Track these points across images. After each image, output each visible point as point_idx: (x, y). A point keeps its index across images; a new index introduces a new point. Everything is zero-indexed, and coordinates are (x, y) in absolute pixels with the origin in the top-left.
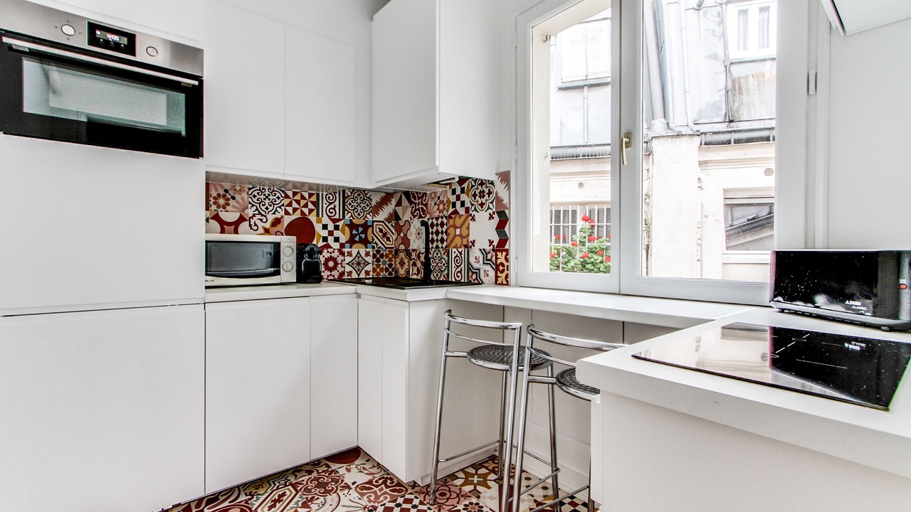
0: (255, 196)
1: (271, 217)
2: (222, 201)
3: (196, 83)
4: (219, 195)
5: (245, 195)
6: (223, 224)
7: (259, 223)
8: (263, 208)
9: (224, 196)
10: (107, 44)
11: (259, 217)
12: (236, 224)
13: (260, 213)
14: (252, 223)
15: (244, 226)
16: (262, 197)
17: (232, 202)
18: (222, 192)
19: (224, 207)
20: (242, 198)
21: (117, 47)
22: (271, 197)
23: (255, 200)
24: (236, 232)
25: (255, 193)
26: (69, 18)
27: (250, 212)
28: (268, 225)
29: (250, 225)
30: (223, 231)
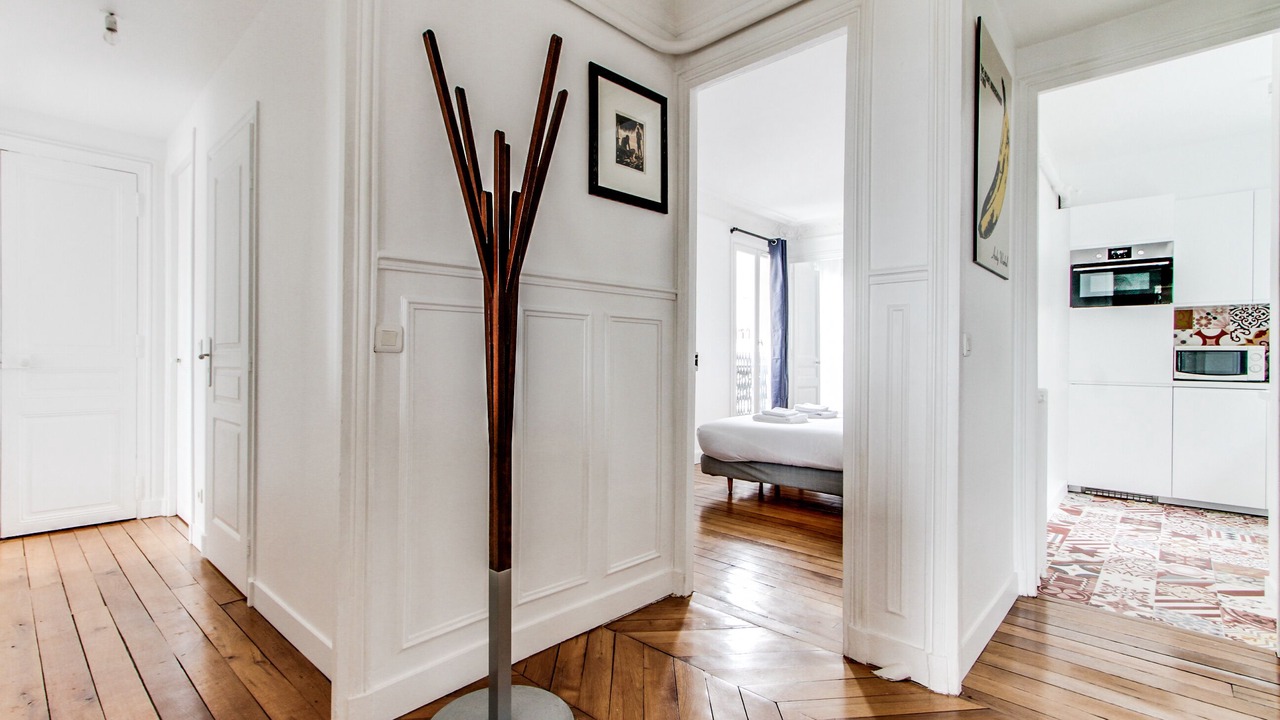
0: (1236, 315)
1: (1254, 331)
2: (1204, 322)
3: (1167, 263)
4: (1201, 318)
5: (1226, 315)
6: (1204, 338)
7: (1241, 335)
8: (1246, 324)
9: (1206, 318)
10: (1117, 256)
11: (1242, 330)
12: (1217, 339)
13: (1242, 328)
14: (1234, 335)
15: (1225, 339)
16: (1245, 315)
17: (1213, 321)
18: (1204, 315)
19: (1206, 326)
20: (1224, 318)
21: (1122, 256)
22: (1255, 314)
23: (1237, 318)
24: (1217, 343)
25: (1238, 313)
26: (1098, 250)
27: (1232, 327)
28: (1251, 337)
29: (1232, 338)
30: (1205, 343)
